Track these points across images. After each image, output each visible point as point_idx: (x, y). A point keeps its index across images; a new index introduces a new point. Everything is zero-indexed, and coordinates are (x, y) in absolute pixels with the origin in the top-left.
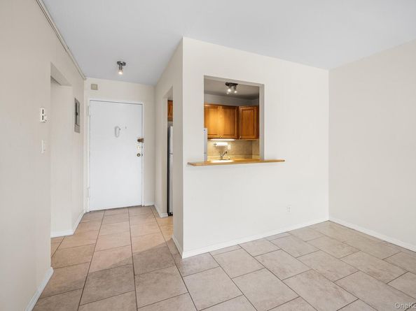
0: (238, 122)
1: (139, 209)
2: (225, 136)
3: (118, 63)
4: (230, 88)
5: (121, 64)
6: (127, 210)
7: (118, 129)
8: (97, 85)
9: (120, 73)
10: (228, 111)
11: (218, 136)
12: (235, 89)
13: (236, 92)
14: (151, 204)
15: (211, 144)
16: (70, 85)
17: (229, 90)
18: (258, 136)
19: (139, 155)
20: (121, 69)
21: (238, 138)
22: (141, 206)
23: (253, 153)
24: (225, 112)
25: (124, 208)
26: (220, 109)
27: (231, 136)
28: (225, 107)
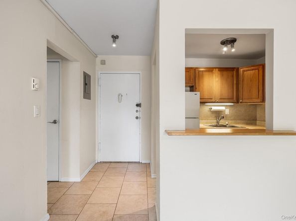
0: (237, 84)
1: (137, 165)
2: (222, 100)
3: (113, 37)
4: (226, 46)
5: (115, 38)
6: (127, 164)
7: (120, 95)
8: (105, 61)
9: (114, 45)
10: (225, 73)
11: (213, 100)
12: (232, 47)
13: (233, 50)
14: (147, 162)
15: (206, 108)
16: (78, 61)
17: (225, 49)
18: (263, 100)
19: (137, 118)
20: (114, 41)
21: (238, 102)
22: (139, 163)
23: (258, 119)
24: (222, 75)
25: (125, 162)
26: (216, 72)
27: (230, 100)
28: (222, 70)
